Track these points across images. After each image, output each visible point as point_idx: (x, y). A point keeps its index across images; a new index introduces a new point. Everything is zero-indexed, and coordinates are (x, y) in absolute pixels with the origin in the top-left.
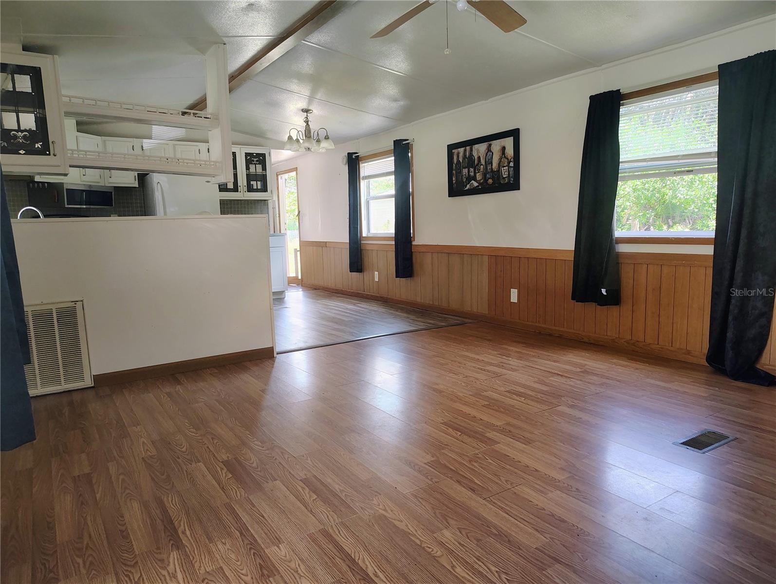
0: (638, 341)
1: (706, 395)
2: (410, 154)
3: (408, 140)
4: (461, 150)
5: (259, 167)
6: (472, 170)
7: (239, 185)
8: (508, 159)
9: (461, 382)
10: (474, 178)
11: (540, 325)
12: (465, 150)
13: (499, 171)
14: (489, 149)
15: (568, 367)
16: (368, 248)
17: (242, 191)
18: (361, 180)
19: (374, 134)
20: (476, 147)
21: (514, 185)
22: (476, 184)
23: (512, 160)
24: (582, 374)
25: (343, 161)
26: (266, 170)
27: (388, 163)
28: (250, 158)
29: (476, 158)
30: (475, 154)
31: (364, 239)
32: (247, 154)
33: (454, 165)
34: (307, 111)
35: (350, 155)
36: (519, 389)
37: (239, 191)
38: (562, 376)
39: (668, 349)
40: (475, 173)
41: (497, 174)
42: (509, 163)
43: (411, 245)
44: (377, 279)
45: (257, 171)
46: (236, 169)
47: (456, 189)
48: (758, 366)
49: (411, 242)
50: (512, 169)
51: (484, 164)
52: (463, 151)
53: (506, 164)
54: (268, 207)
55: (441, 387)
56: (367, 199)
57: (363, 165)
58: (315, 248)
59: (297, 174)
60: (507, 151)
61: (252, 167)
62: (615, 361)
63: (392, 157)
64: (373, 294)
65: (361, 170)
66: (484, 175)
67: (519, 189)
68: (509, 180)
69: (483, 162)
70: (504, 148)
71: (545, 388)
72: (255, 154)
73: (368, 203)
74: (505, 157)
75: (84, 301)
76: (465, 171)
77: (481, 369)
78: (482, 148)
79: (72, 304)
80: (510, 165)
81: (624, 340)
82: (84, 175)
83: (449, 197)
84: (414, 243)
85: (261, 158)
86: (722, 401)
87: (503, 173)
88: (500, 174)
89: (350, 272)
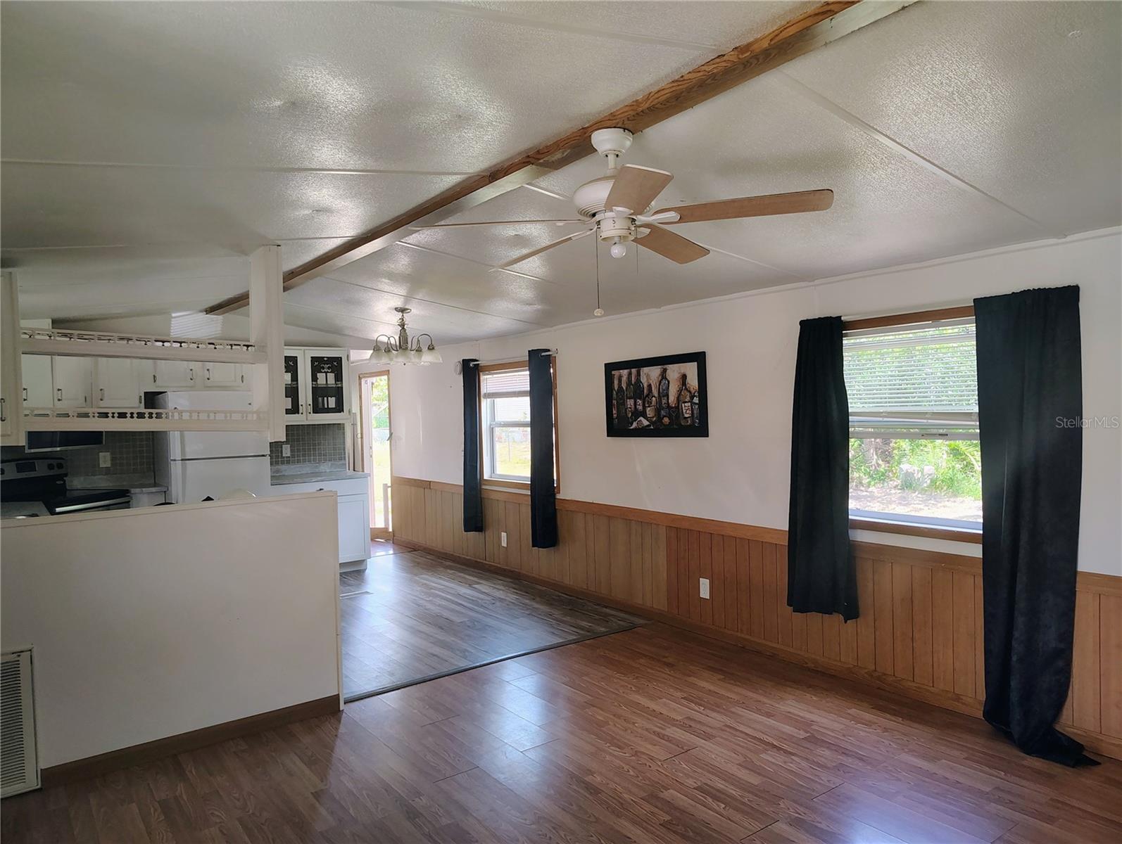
0: (885, 674)
1: (988, 789)
2: (552, 371)
3: (549, 350)
4: (625, 372)
5: (331, 377)
6: (640, 402)
7: (300, 404)
8: (690, 392)
9: (628, 767)
10: (644, 414)
11: (743, 636)
12: (630, 374)
13: (677, 407)
14: (663, 375)
15: (788, 727)
16: (493, 496)
17: (304, 413)
18: (482, 399)
19: (500, 337)
20: (645, 370)
21: (700, 429)
22: (646, 423)
23: (696, 394)
24: (808, 745)
25: (455, 370)
26: (342, 381)
27: (521, 379)
28: (318, 364)
29: (645, 386)
30: (644, 380)
31: (486, 483)
32: (314, 359)
33: (614, 392)
34: (402, 310)
35: (466, 363)
36: (717, 784)
37: (301, 411)
38: (779, 749)
39: (928, 691)
40: (644, 407)
41: (675, 412)
42: (692, 397)
43: (555, 499)
44: (504, 544)
45: (328, 383)
46: (297, 380)
47: (618, 427)
48: (1058, 728)
49: (554, 495)
50: (697, 407)
51: (656, 395)
52: (626, 374)
53: (688, 399)
54: (344, 434)
55: (597, 779)
56: (490, 425)
57: (485, 377)
58: (413, 488)
59: (389, 379)
60: (688, 380)
61: (321, 377)
62: (853, 711)
63: (526, 370)
64: (499, 566)
65: (482, 384)
66: (658, 411)
67: (707, 436)
68: (693, 422)
69: (655, 392)
70: (684, 377)
71: (754, 780)
72: (325, 359)
73: (492, 431)
74: (686, 389)
75: (34, 650)
76: (630, 403)
77: (658, 735)
78: (653, 373)
79: (14, 657)
80: (694, 401)
81: (866, 671)
82: (59, 400)
83: (608, 436)
84: (558, 496)
85: (335, 363)
86: (1012, 802)
87: (684, 411)
88: (681, 411)
89: (465, 531)
